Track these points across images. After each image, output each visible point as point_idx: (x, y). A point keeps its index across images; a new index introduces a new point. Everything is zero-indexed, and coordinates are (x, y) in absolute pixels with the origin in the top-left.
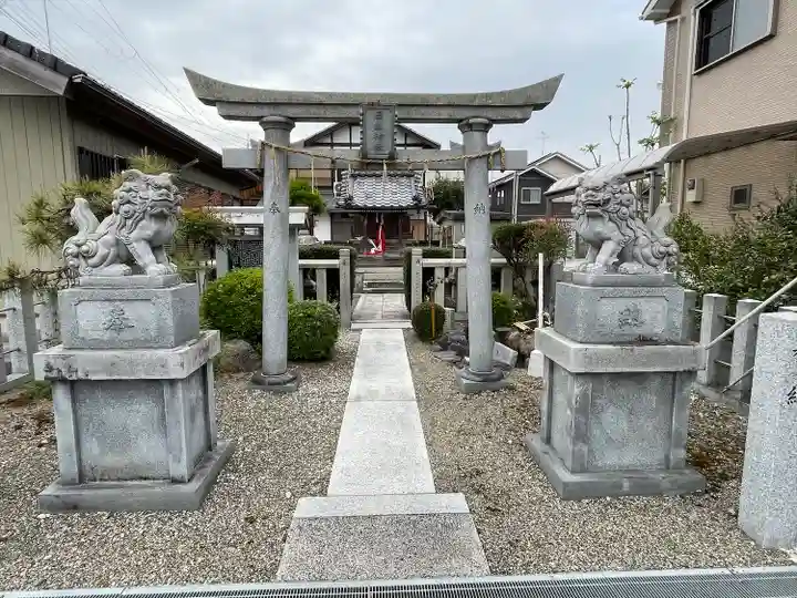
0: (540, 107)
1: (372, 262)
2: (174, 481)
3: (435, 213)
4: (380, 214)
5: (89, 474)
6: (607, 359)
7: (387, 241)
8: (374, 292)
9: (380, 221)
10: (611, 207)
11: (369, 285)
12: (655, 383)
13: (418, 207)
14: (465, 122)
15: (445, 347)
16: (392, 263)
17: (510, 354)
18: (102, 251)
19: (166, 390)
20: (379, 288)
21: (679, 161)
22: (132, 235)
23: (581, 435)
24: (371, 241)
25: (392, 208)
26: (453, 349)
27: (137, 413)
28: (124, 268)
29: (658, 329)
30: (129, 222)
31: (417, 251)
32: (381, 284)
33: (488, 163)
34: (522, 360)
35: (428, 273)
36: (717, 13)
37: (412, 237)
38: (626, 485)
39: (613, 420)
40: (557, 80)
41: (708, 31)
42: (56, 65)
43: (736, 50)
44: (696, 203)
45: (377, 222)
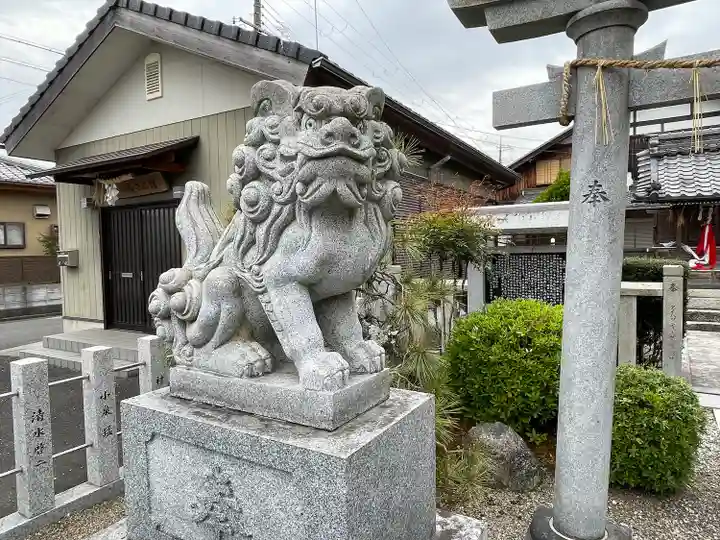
30: (261, 231)
42: (298, 52)
45: (700, 219)
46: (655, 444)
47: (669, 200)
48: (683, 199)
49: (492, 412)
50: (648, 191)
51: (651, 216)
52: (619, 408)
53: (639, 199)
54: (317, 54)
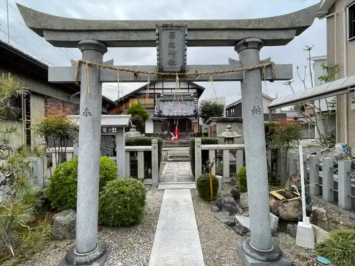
1: (172, 145)
4: (176, 119)
7: (180, 133)
8: (173, 161)
9: (176, 123)
11: (171, 157)
13: (196, 116)
14: (242, 42)
20: (176, 159)
24: (172, 134)
25: (182, 116)
31: (198, 140)
32: (177, 157)
33: (262, 74)
37: (193, 131)
45: (175, 123)
46: (126, 207)
47: (165, 116)
48: (168, 117)
49: (68, 205)
50: (158, 113)
51: (162, 122)
53: (156, 116)
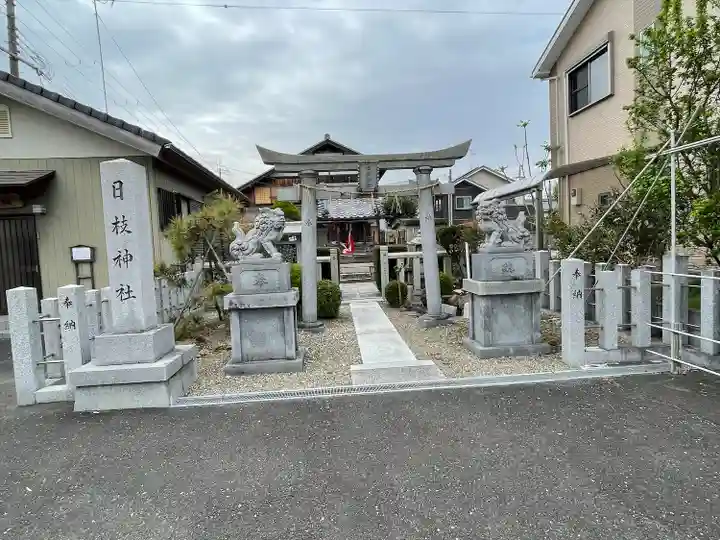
0: (461, 157)
2: (289, 359)
3: (391, 222)
4: (349, 223)
5: (245, 357)
6: (498, 287)
7: (355, 243)
8: (349, 282)
10: (494, 215)
11: (346, 277)
12: (522, 299)
13: (377, 217)
14: (416, 169)
15: (409, 309)
16: (360, 260)
17: (452, 309)
18: (251, 247)
19: (286, 312)
21: (564, 177)
22: (265, 239)
23: (487, 327)
24: (343, 245)
25: (358, 218)
26: (415, 310)
27: (270, 325)
28: (261, 255)
29: (521, 273)
31: (385, 248)
34: (460, 312)
35: (392, 262)
36: (580, 75)
38: (512, 351)
39: (503, 319)
40: (469, 143)
41: (575, 87)
42: (154, 138)
43: (593, 102)
44: (578, 206)
45: (347, 229)
48: (337, 219)
50: (323, 215)
52: (318, 291)
53: (320, 219)
54: (167, 142)
